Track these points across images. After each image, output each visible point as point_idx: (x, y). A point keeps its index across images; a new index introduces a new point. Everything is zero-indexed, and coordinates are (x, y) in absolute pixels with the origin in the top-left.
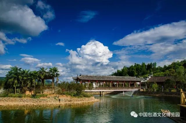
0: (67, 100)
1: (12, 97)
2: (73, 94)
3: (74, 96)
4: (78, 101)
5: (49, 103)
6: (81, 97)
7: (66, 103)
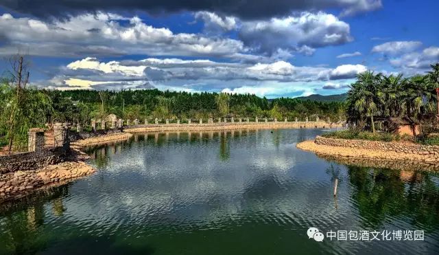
1: (367, 139)
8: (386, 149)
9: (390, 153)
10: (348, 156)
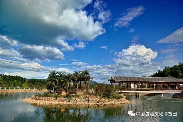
0: (96, 100)
1: (49, 96)
2: (102, 95)
3: (104, 97)
4: (107, 103)
5: (79, 103)
6: (110, 98)
7: (94, 103)
8: (55, 100)
9: (56, 102)
10: (40, 104)
